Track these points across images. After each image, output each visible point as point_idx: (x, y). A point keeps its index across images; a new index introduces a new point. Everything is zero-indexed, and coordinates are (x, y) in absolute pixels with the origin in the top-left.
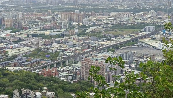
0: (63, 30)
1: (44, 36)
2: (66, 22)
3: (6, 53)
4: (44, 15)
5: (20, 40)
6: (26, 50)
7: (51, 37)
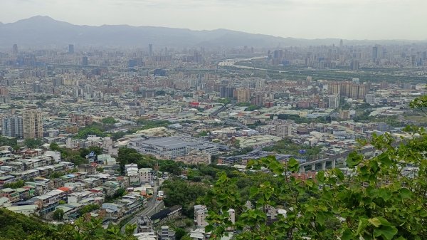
0: (330, 110)
1: (297, 119)
2: (335, 97)
3: (236, 143)
4: (300, 84)
5: (259, 123)
6: (267, 139)
7: (310, 121)
